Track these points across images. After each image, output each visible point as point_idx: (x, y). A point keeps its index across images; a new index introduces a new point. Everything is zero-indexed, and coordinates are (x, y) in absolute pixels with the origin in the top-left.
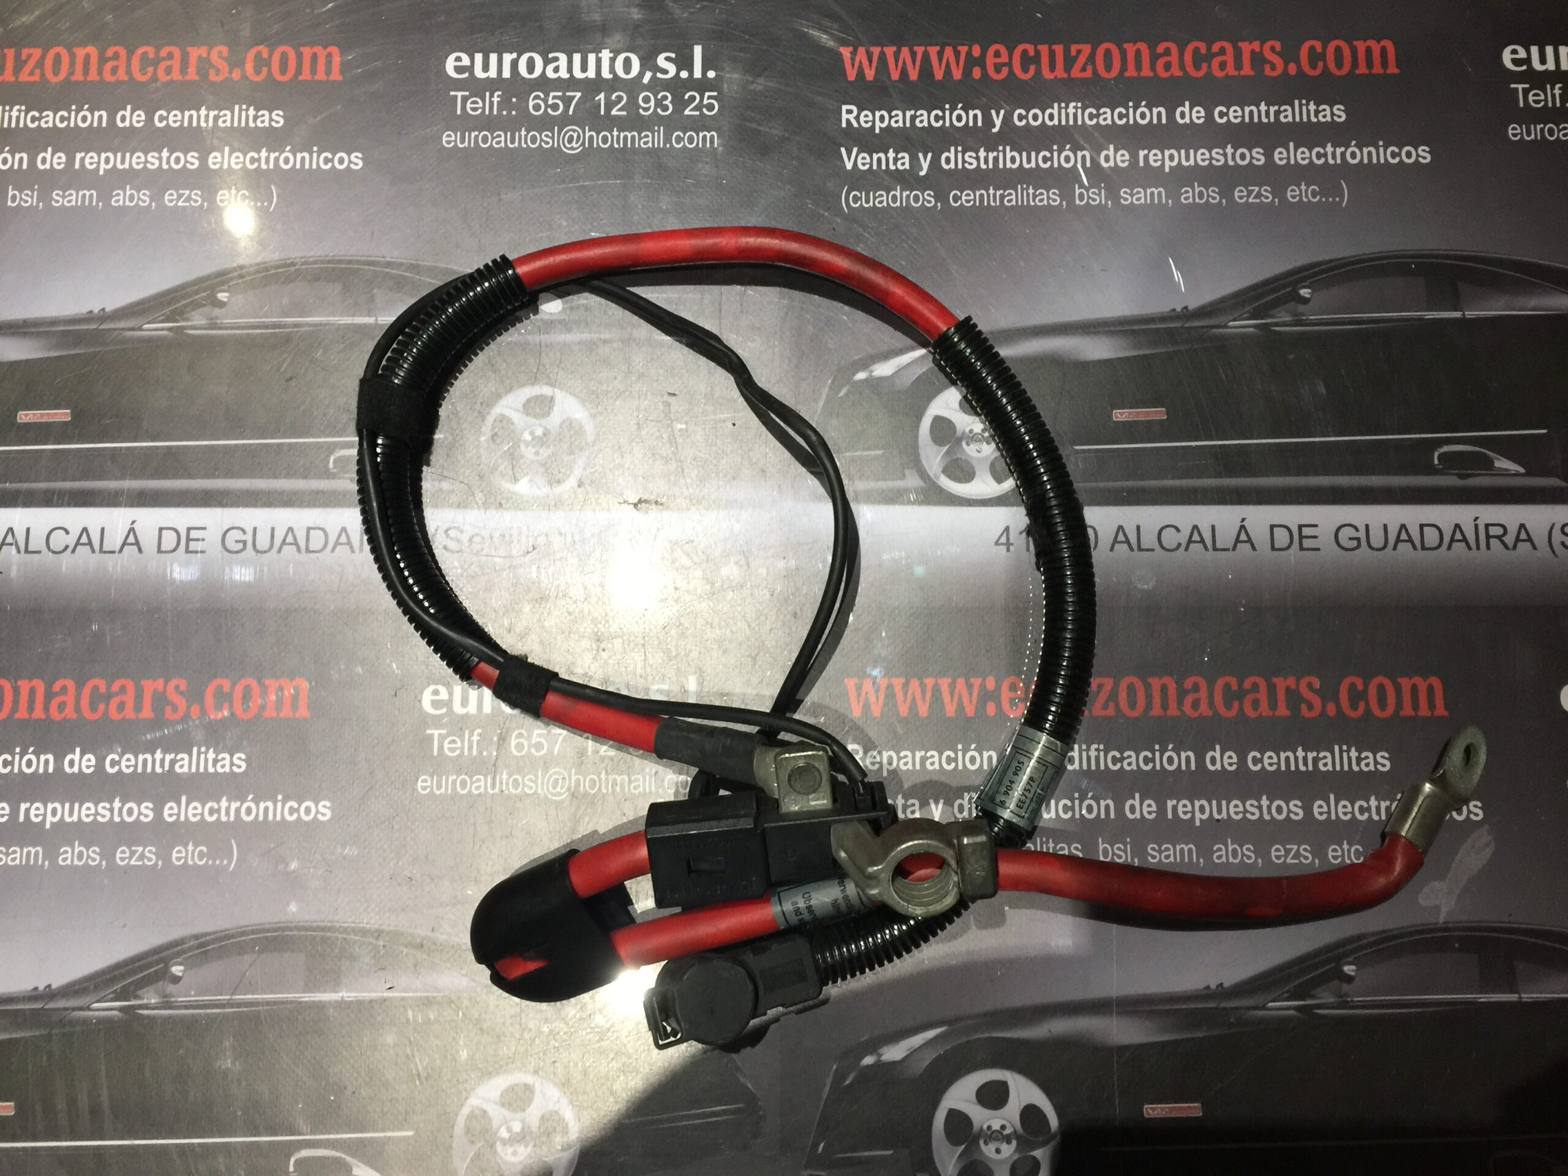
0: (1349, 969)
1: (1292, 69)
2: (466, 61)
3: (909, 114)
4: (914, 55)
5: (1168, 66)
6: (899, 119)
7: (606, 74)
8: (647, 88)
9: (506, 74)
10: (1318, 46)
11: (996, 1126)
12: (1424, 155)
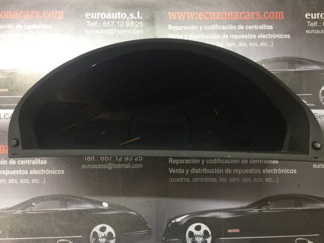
0: (269, 203)
1: (262, 18)
2: (90, 15)
3: (183, 27)
4: (184, 14)
5: (236, 17)
6: (180, 28)
7: (119, 18)
8: (128, 21)
9: (98, 17)
10: (268, 13)
11: (199, 234)
12: (289, 36)
